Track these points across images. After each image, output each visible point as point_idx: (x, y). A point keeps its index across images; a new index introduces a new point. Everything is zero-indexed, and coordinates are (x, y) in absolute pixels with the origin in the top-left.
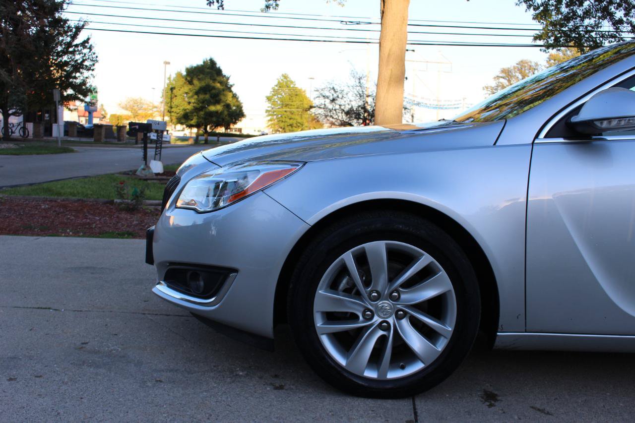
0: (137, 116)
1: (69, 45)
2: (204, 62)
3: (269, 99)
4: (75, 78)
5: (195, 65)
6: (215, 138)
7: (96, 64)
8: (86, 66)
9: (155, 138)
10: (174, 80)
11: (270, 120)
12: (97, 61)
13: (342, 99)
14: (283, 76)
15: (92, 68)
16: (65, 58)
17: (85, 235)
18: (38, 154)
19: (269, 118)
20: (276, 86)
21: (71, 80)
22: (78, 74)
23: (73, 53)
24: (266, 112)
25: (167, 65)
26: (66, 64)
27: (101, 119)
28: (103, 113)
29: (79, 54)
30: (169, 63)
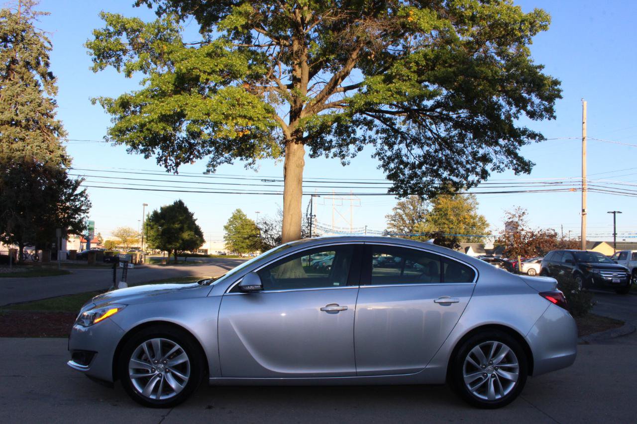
0: (126, 241)
1: (71, 195)
2: (175, 203)
3: (226, 228)
4: (75, 218)
5: (168, 205)
6: (183, 258)
7: (90, 209)
8: (83, 210)
9: (122, 266)
10: (152, 216)
11: (227, 244)
12: (91, 207)
13: (271, 230)
14: (237, 210)
15: (87, 211)
16: (68, 204)
17: (55, 336)
18: (42, 276)
19: (226, 242)
20: (232, 218)
21: (71, 220)
22: (77, 216)
23: (74, 200)
24: (224, 238)
25: (146, 207)
26: (68, 208)
27: (99, 244)
28: (100, 239)
29: (78, 201)
30: (147, 205)
